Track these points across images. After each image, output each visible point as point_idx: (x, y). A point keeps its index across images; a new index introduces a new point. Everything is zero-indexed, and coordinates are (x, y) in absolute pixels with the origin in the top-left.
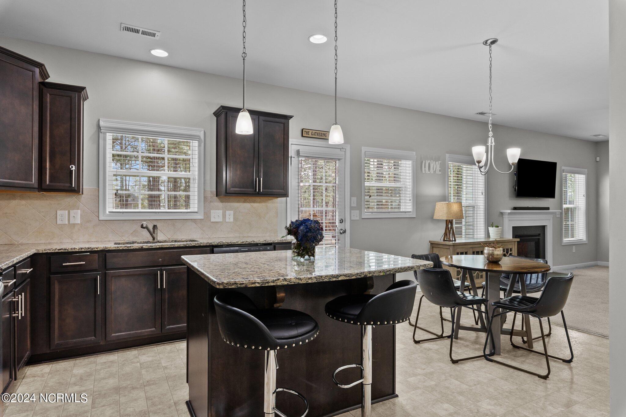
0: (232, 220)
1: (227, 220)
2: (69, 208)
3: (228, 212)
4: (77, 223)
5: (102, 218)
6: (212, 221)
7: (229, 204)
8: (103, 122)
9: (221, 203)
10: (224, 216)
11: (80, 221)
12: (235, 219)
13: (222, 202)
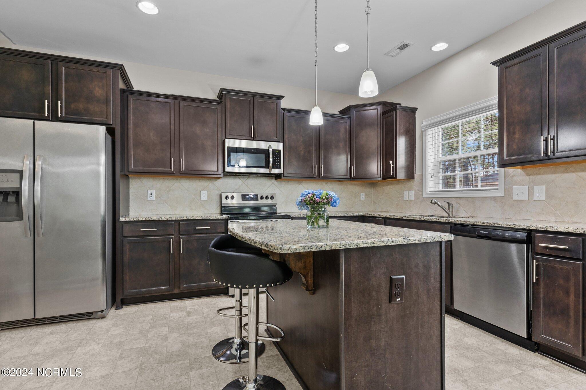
0: (543, 198)
1: (536, 198)
2: (410, 189)
3: (536, 188)
4: (412, 199)
5: (424, 196)
6: (514, 199)
7: (539, 177)
8: (425, 122)
9: (526, 177)
10: (531, 193)
11: (414, 198)
12: (549, 196)
13: (528, 175)
